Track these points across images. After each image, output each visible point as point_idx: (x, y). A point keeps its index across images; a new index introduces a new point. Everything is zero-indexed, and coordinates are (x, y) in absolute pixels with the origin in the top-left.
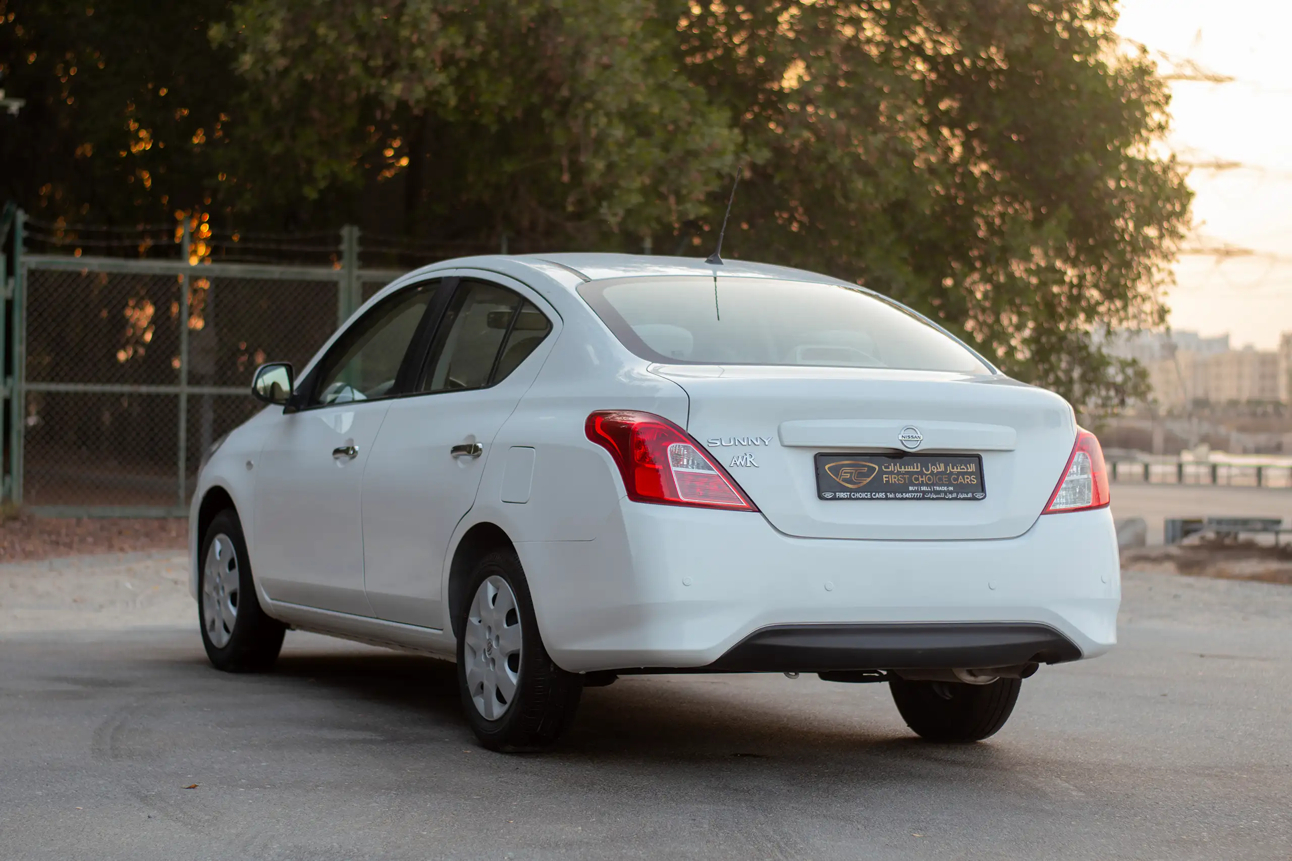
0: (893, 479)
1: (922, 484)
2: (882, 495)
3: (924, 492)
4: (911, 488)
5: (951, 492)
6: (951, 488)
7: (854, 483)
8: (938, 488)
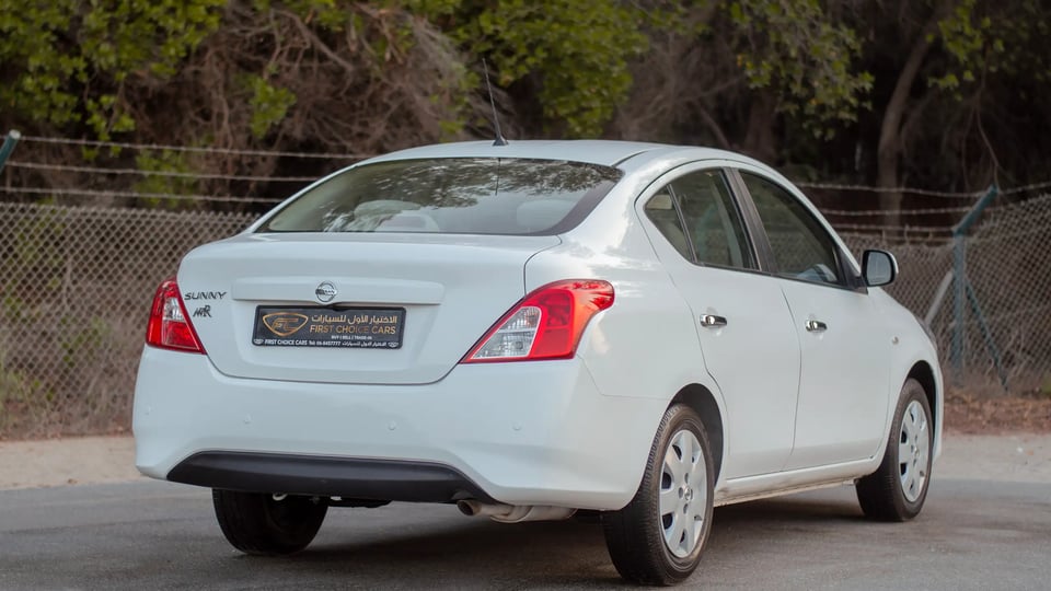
0: (319, 329)
1: (345, 334)
2: (305, 342)
3: (343, 341)
4: (333, 337)
5: (367, 341)
6: (370, 338)
7: (284, 332)
8: (358, 338)
